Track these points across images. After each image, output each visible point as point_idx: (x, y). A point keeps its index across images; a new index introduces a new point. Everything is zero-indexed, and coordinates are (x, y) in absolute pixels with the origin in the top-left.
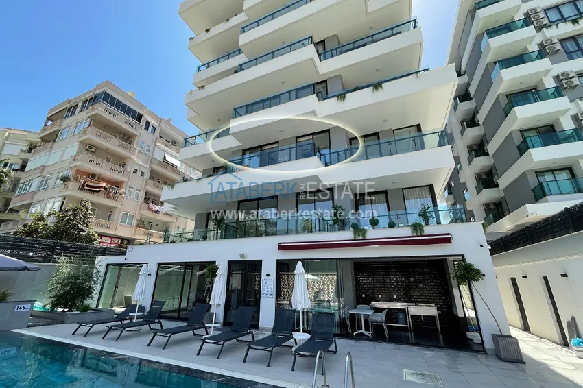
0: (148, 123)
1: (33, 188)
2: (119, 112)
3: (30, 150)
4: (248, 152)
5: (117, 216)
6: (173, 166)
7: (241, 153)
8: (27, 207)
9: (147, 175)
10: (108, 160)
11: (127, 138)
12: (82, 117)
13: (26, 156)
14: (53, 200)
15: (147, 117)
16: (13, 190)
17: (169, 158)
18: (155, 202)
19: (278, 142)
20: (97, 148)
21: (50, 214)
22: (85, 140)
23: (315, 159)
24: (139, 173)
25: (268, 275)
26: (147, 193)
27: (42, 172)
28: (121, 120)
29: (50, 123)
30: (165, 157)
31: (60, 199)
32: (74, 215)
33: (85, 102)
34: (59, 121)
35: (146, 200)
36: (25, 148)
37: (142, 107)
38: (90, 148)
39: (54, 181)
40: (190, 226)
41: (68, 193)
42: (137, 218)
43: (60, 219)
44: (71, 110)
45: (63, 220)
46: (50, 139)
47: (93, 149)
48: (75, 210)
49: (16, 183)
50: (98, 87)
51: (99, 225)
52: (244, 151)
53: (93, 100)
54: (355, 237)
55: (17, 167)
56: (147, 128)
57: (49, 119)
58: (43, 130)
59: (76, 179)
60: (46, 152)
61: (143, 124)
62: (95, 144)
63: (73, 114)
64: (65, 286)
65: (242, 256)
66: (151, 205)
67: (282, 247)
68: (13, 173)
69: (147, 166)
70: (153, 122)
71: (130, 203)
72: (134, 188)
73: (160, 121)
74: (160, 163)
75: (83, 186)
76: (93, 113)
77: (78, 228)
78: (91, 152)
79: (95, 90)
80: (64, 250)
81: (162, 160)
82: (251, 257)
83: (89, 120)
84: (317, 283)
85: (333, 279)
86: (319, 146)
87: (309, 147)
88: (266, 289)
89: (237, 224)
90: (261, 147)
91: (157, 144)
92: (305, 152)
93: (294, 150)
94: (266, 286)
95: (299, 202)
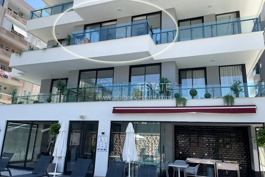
4: (88, 28)
6: (20, 35)
7: (83, 28)
17: (16, 29)
18: (3, 68)
19: (116, 20)
23: (148, 37)
25: (103, 133)
30: (13, 28)
40: (36, 90)
52: (86, 26)
54: (177, 104)
65: (82, 117)
67: (115, 111)
74: (8, 33)
81: (10, 30)
82: (90, 118)
84: (143, 141)
85: (156, 139)
86: (151, 26)
87: (143, 26)
88: (101, 145)
89: (78, 90)
90: (101, 23)
91: (6, 15)
92: (139, 30)
93: (129, 28)
94: (101, 143)
95: (132, 74)
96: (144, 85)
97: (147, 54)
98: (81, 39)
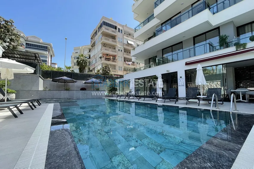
0: (119, 29)
1: (94, 63)
2: (109, 28)
3: (90, 51)
5: (117, 68)
6: (131, 44)
8: (94, 69)
9: (123, 51)
10: (110, 48)
11: (114, 37)
12: (99, 34)
13: (89, 53)
14: (99, 65)
15: (118, 27)
16: (89, 65)
18: (128, 61)
19: (180, 12)
20: (106, 44)
21: (100, 69)
22: (102, 42)
23: (207, 10)
24: (120, 51)
25: (181, 77)
26: (125, 58)
27: (94, 57)
28: (110, 31)
29: (92, 40)
30: (128, 42)
31: (101, 65)
32: (106, 68)
33: (99, 28)
34: (94, 38)
35: (125, 61)
36: (88, 51)
37: (116, 23)
38: (104, 45)
39: (98, 59)
41: (102, 62)
42: (123, 68)
43: (103, 70)
44: (96, 33)
45: (104, 70)
46: (93, 45)
47: (105, 45)
48: (106, 67)
49: (90, 62)
50: (101, 20)
51: (113, 72)
52: (162, 24)
53: (101, 26)
54: (237, 49)
55: (88, 58)
56: (119, 31)
57: (91, 39)
58: (91, 43)
59: (103, 57)
60: (93, 50)
61: (117, 30)
62: (105, 43)
63: (97, 34)
64: (110, 88)
65: (168, 71)
66: (127, 62)
67: (187, 64)
68: (88, 60)
69: (122, 47)
70: (121, 28)
71: (120, 63)
72: (120, 57)
73: (123, 26)
74: (126, 45)
75: (106, 59)
76: (102, 31)
77: (108, 72)
78: (105, 46)
79: (100, 22)
80: (107, 78)
81: (127, 43)
82: (172, 71)
83: (101, 35)
84: (207, 86)
85: (217, 84)
86: (208, 3)
87: (202, 5)
88: (181, 83)
89: (163, 59)
90: (170, 19)
91: (124, 37)
92: (198, 10)
93: (191, 11)
94: (180, 82)
95: (195, 43)
96: (206, 44)
97: (207, 22)
98: (161, 31)
